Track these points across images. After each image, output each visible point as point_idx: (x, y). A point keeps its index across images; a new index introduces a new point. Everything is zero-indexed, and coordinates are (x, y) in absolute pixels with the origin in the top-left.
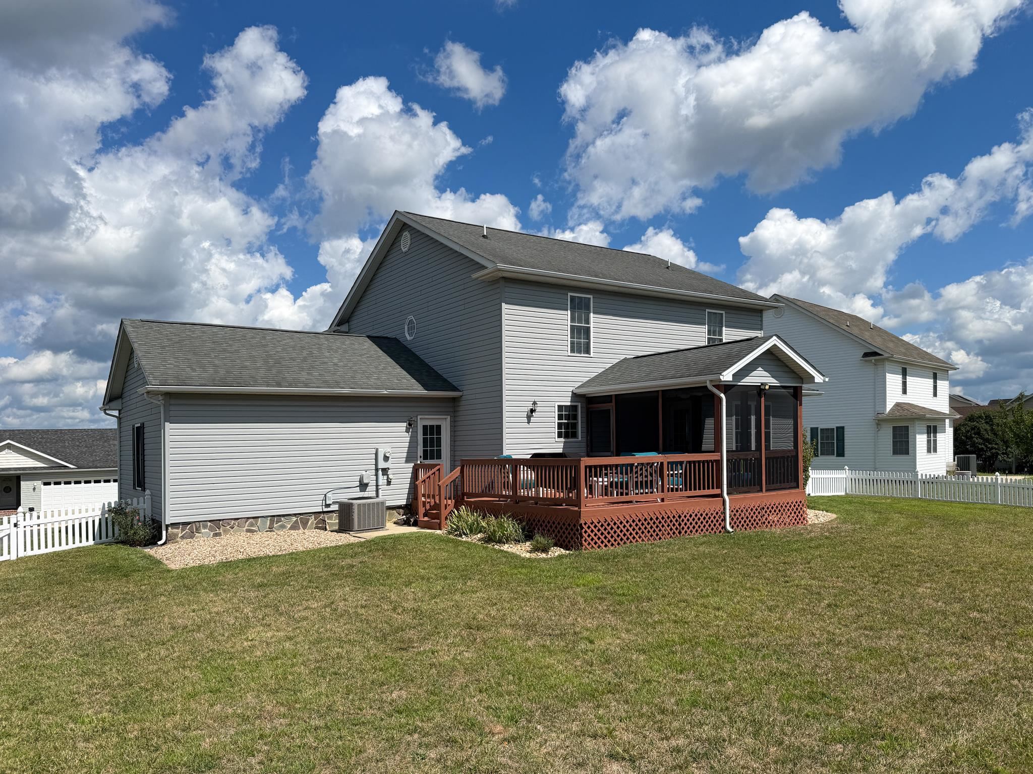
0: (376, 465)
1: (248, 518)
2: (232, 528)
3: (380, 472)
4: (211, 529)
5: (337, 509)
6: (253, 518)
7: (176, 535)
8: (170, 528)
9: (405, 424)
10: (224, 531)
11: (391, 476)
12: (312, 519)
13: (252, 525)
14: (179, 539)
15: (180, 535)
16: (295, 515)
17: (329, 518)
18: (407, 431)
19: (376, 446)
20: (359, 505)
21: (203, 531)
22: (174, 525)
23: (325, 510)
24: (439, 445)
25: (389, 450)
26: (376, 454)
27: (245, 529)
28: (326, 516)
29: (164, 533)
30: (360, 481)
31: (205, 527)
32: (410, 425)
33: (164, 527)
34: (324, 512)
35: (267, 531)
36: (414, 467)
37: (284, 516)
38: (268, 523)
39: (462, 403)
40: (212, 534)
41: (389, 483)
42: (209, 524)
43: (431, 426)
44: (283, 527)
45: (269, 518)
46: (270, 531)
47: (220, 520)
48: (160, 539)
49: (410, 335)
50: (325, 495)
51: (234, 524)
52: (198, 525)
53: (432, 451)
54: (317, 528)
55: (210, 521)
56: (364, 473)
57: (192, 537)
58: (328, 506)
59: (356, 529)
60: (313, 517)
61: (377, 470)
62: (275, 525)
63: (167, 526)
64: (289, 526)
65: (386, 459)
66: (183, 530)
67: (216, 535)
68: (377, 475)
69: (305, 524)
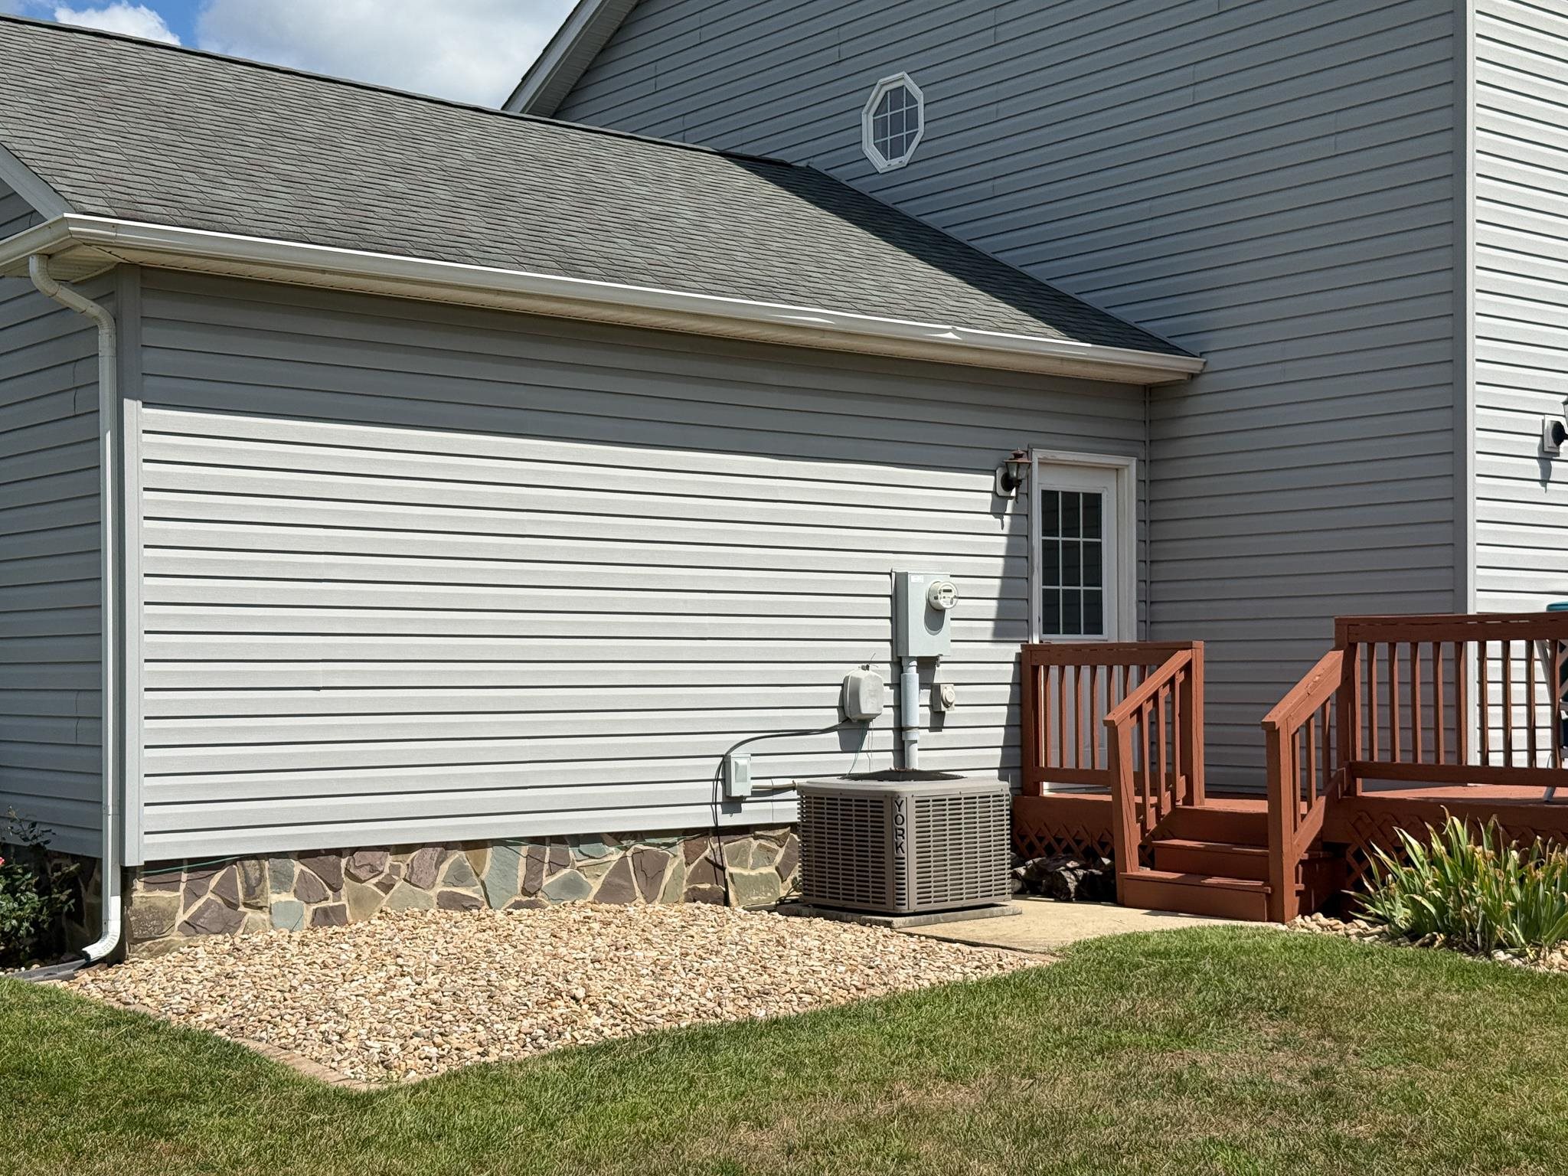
0: (898, 639)
1: (448, 846)
2: (387, 887)
3: (913, 673)
4: (305, 894)
5: (795, 818)
6: (467, 845)
7: (165, 916)
8: (139, 885)
9: (988, 481)
10: (357, 901)
11: (947, 693)
12: (676, 863)
13: (459, 876)
14: (176, 936)
15: (181, 917)
16: (618, 837)
17: (739, 859)
18: (998, 512)
19: (900, 564)
20: (922, 802)
21: (274, 898)
22: (160, 870)
23: (726, 820)
24: (1095, 576)
25: (945, 582)
26: (898, 598)
27: (433, 893)
28: (728, 846)
29: (114, 904)
30: (841, 708)
31: (282, 882)
32: (1008, 483)
33: (111, 878)
34: (719, 832)
35: (518, 905)
36: (1020, 661)
37: (577, 840)
38: (522, 872)
39: (1192, 406)
40: (308, 912)
41: (937, 721)
42: (298, 867)
43: (1071, 497)
44: (574, 887)
45: (524, 850)
46: (531, 905)
47: (339, 852)
48: (97, 935)
49: (892, 150)
50: (726, 760)
51: (395, 869)
52: (254, 874)
53: (1072, 597)
54: (693, 896)
55: (302, 855)
56: (855, 671)
57: (228, 927)
58: (733, 804)
59: (914, 907)
60: (680, 849)
61: (899, 663)
62: (547, 881)
63: (127, 875)
64: (596, 886)
65: (935, 616)
66: (193, 895)
67: (326, 917)
68: (898, 685)
69: (651, 875)
